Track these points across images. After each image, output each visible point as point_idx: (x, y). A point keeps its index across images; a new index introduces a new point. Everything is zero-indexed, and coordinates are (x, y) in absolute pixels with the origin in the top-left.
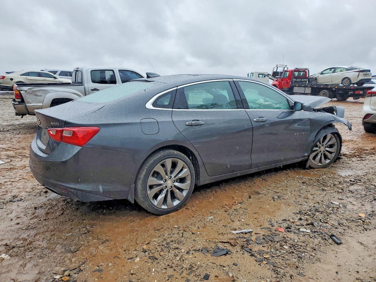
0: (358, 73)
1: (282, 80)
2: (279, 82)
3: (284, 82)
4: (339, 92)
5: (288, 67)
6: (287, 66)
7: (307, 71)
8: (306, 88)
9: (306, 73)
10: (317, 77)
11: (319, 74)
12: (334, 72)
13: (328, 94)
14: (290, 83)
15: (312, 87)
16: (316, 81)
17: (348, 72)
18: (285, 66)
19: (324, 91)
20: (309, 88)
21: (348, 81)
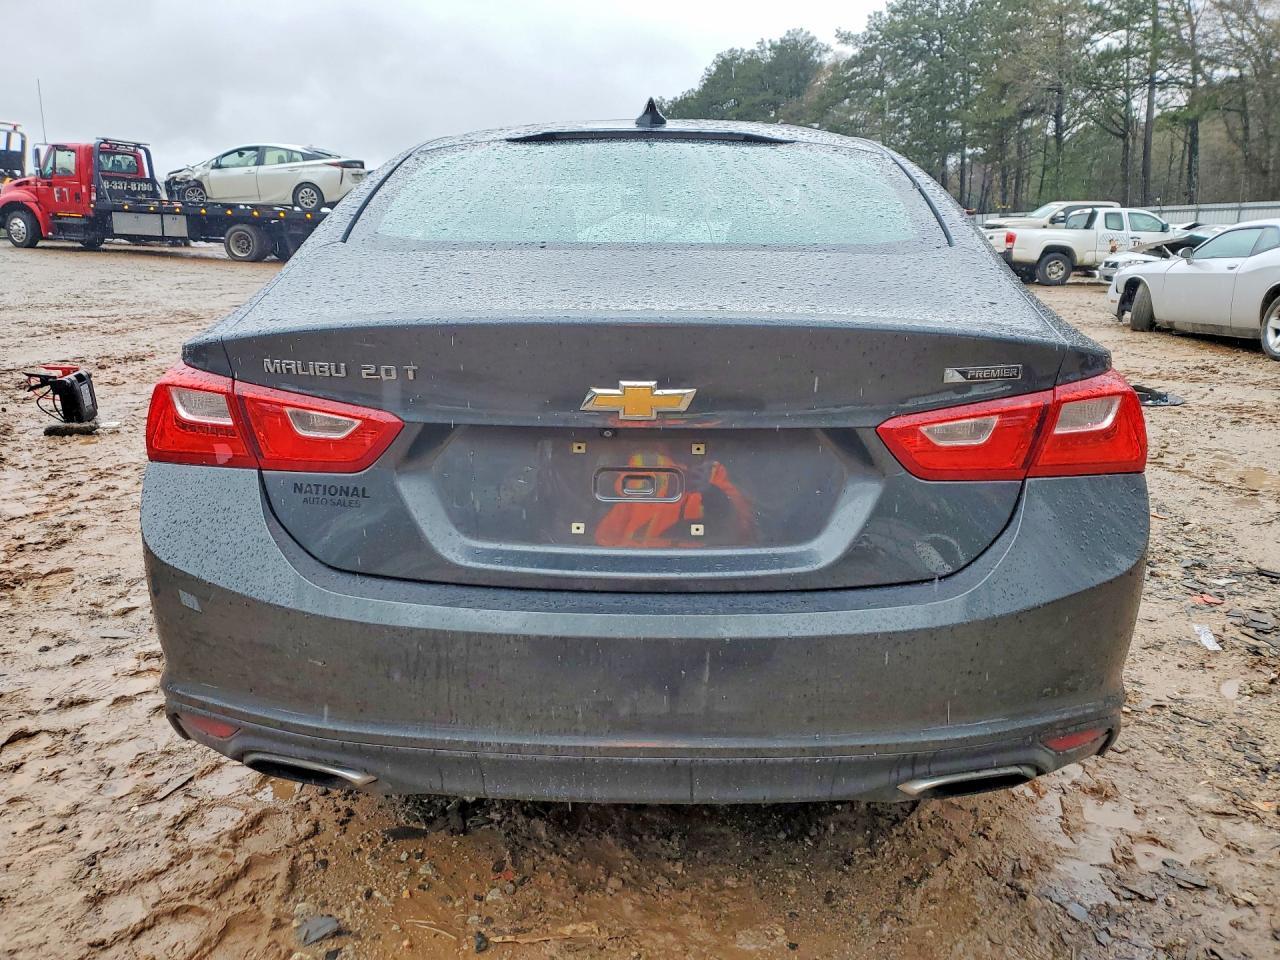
0: (338, 170)
1: (50, 184)
2: (36, 192)
3: (61, 192)
4: (293, 232)
5: (25, 133)
6: (19, 129)
7: (142, 152)
8: (168, 219)
9: (138, 159)
10: (201, 176)
11: (208, 169)
12: (260, 162)
13: (255, 238)
14: (94, 198)
15: (187, 216)
16: (201, 193)
17: (308, 166)
18: (11, 128)
19: (239, 227)
20: (178, 217)
21: (312, 195)
